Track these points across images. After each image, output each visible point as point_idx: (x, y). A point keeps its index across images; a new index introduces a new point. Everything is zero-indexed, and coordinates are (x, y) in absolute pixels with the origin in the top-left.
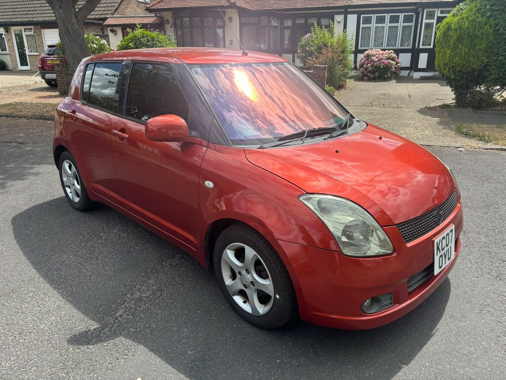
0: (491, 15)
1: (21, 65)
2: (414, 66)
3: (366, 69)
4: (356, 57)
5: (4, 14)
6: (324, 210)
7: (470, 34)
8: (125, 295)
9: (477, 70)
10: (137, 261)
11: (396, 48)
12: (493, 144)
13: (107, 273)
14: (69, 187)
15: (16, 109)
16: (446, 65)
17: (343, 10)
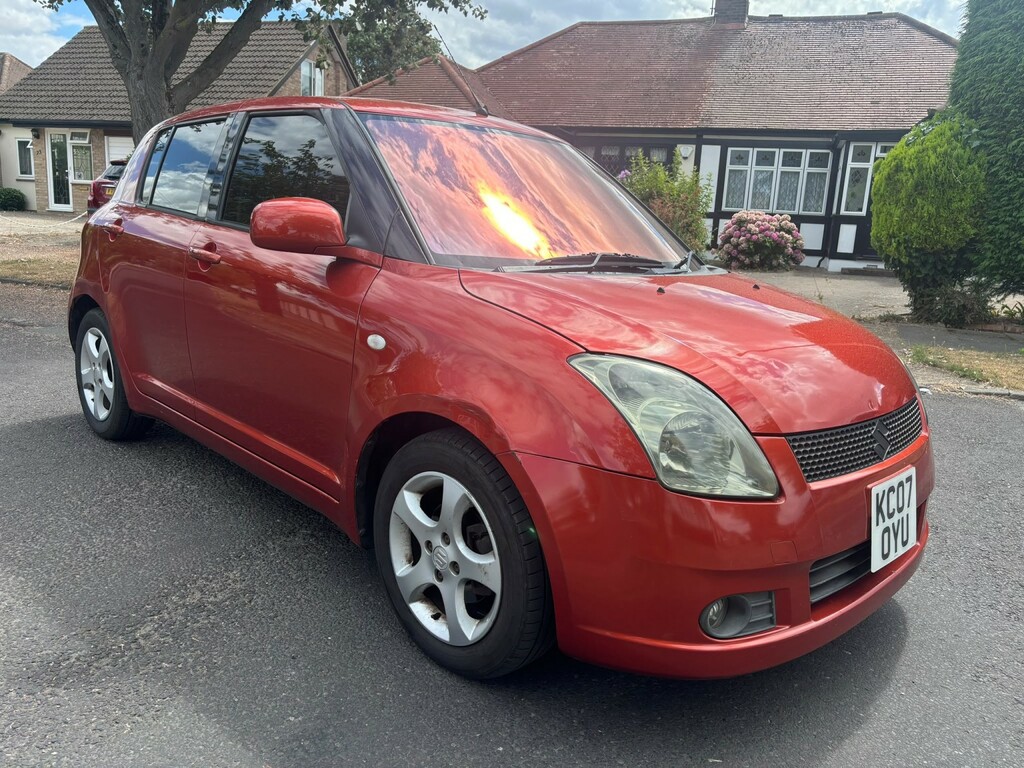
0: (981, 146)
1: (56, 202)
2: (829, 249)
3: (736, 246)
4: (716, 225)
5: (36, 105)
6: (623, 391)
7: (940, 179)
8: (167, 596)
9: (955, 250)
10: (209, 535)
11: (796, 212)
12: (991, 385)
13: (137, 552)
14: (92, 388)
15: (25, 269)
16: (891, 236)
17: (694, 136)
